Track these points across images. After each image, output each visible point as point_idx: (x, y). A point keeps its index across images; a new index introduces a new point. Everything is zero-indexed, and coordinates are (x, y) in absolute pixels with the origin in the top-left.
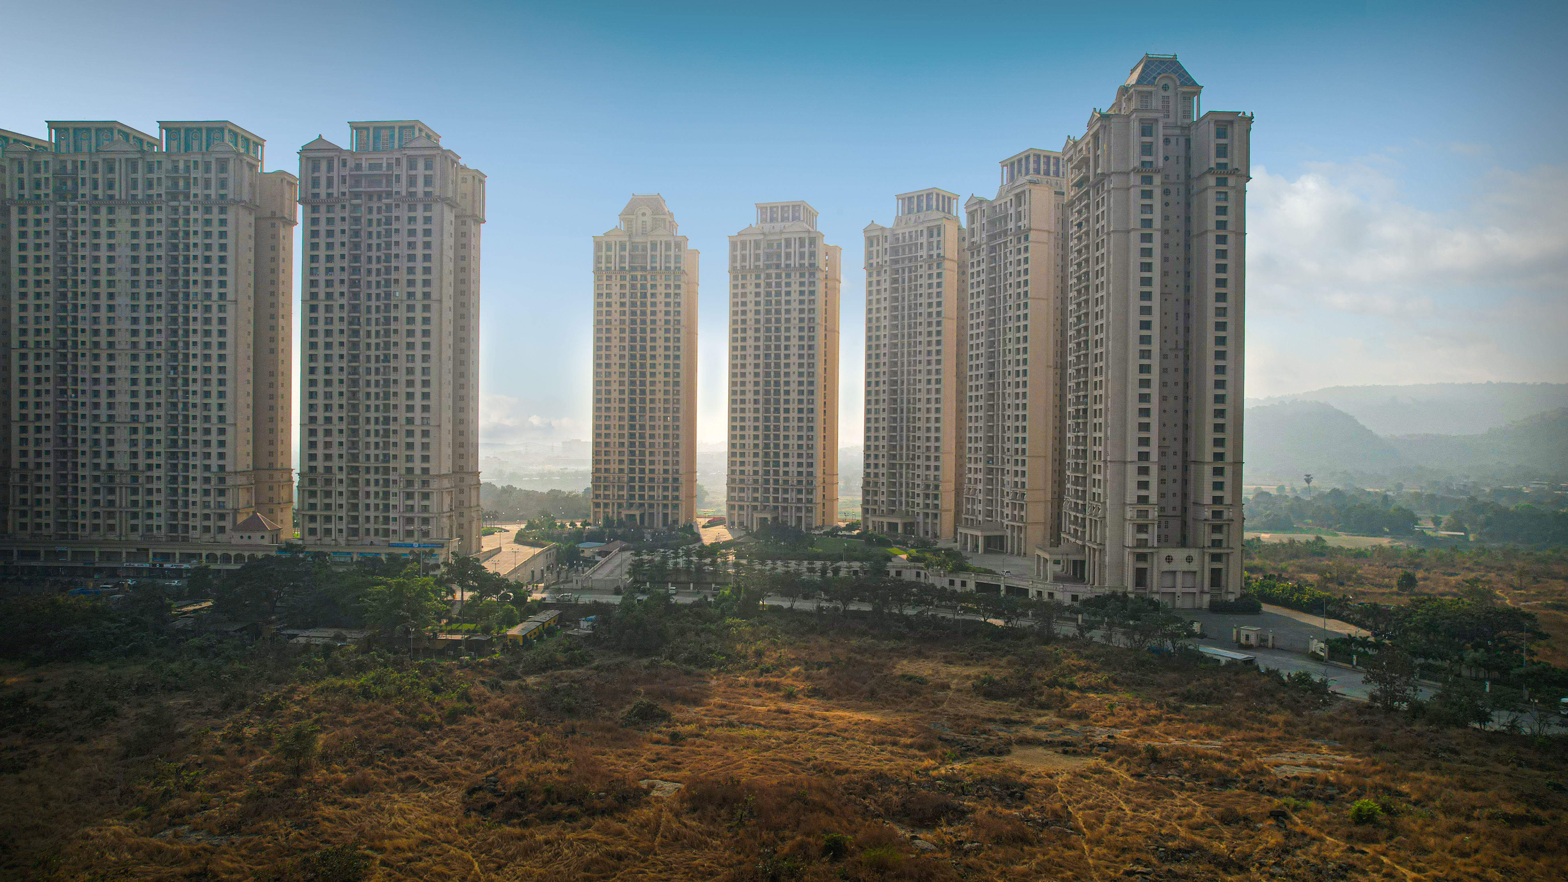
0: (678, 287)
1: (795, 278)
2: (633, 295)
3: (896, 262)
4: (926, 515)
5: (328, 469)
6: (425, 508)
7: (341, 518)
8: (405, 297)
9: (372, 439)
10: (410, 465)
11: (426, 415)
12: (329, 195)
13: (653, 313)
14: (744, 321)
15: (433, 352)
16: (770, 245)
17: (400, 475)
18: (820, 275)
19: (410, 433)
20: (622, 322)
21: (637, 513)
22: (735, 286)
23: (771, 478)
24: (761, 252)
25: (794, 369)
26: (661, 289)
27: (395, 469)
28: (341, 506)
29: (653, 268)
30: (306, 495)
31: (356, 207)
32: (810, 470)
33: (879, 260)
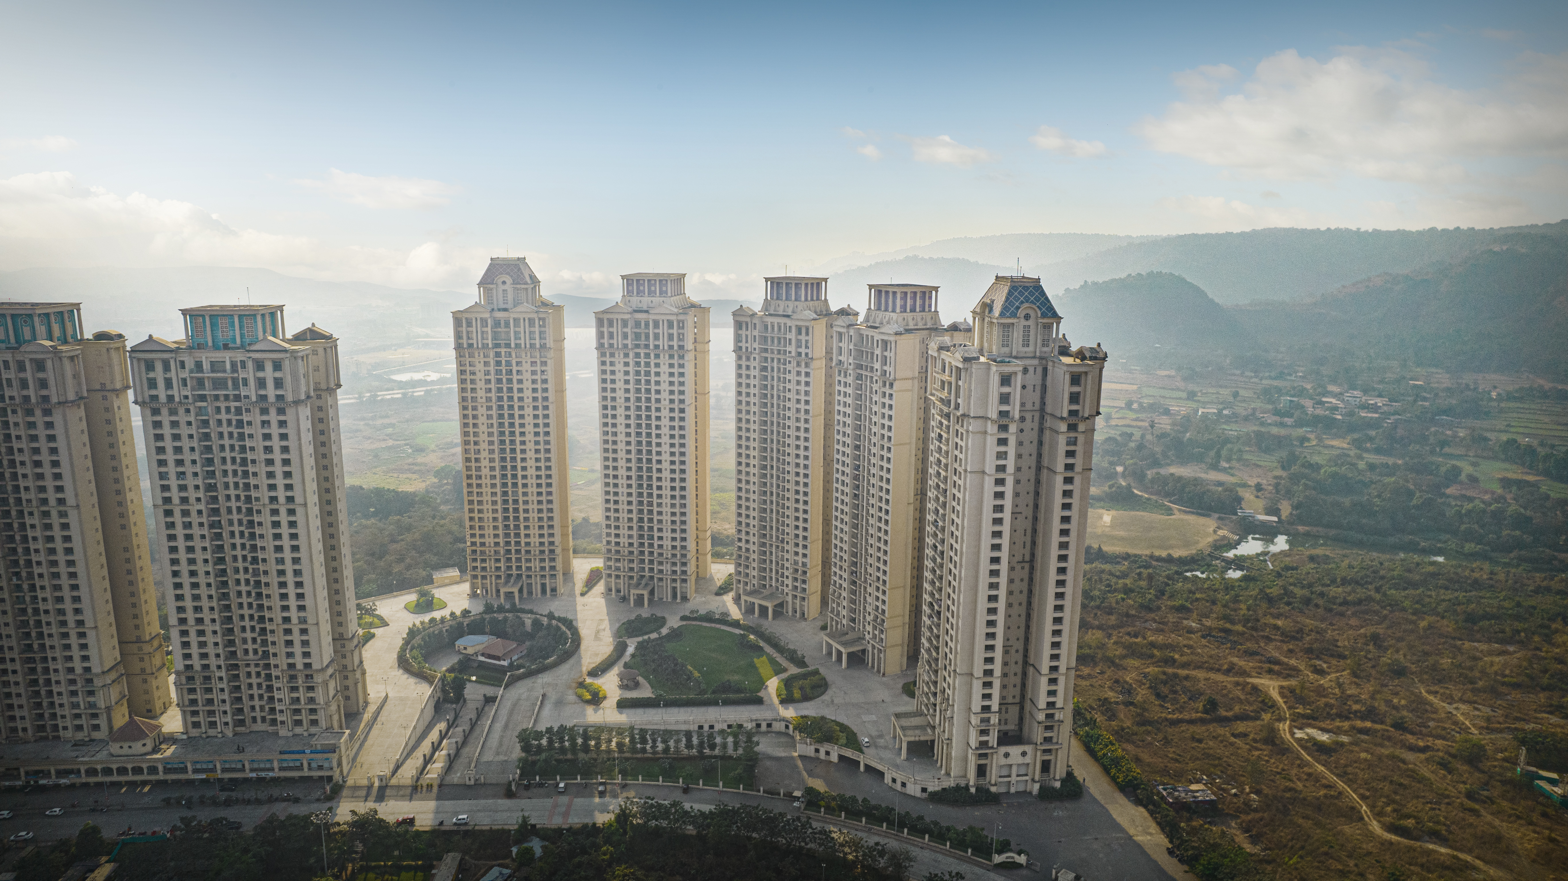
0: (544, 363)
1: (664, 360)
2: (499, 372)
3: (766, 350)
4: (795, 597)
5: (206, 667)
6: (312, 700)
7: (225, 712)
8: (267, 501)
9: (249, 635)
10: (290, 661)
11: (302, 614)
12: (170, 398)
13: (520, 390)
14: (614, 399)
15: (303, 554)
16: (637, 324)
17: (282, 670)
18: (690, 357)
19: (288, 632)
20: (489, 399)
21: (516, 590)
22: (603, 363)
23: (647, 550)
24: (628, 330)
25: (665, 448)
26: (526, 367)
27: (276, 666)
28: (224, 701)
29: (518, 346)
30: (185, 692)
31: (200, 411)
32: (683, 544)
33: (748, 345)
